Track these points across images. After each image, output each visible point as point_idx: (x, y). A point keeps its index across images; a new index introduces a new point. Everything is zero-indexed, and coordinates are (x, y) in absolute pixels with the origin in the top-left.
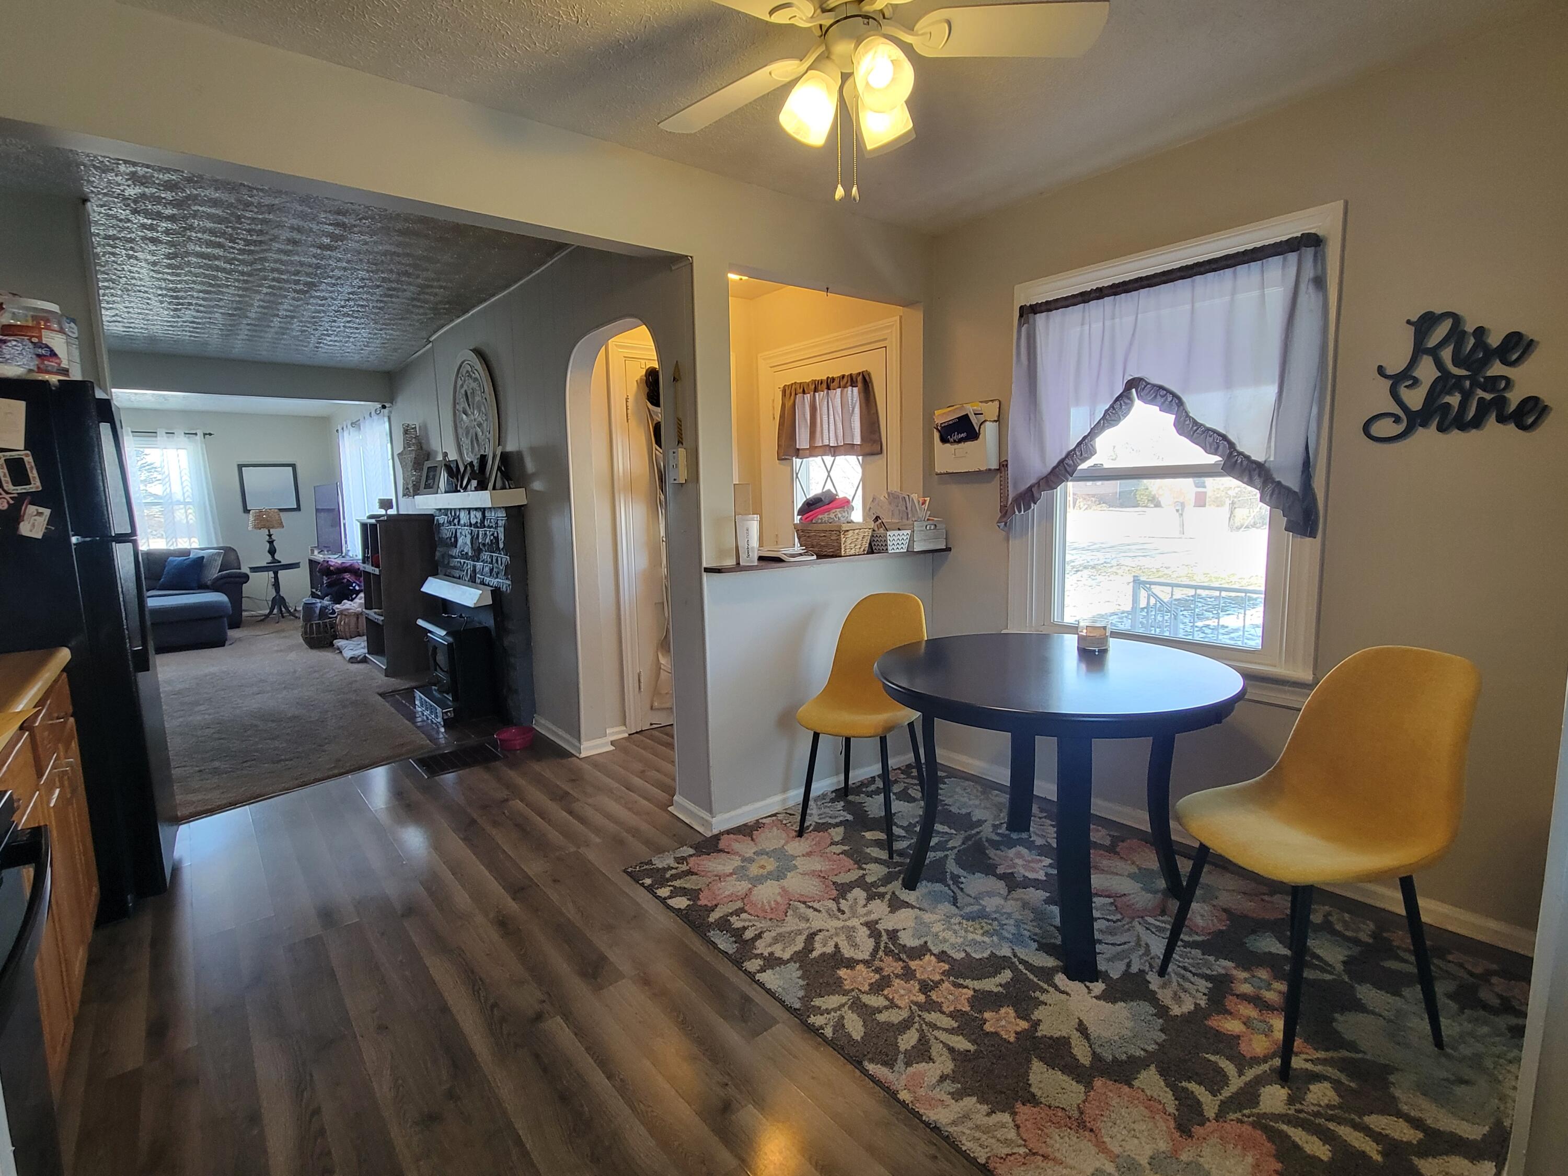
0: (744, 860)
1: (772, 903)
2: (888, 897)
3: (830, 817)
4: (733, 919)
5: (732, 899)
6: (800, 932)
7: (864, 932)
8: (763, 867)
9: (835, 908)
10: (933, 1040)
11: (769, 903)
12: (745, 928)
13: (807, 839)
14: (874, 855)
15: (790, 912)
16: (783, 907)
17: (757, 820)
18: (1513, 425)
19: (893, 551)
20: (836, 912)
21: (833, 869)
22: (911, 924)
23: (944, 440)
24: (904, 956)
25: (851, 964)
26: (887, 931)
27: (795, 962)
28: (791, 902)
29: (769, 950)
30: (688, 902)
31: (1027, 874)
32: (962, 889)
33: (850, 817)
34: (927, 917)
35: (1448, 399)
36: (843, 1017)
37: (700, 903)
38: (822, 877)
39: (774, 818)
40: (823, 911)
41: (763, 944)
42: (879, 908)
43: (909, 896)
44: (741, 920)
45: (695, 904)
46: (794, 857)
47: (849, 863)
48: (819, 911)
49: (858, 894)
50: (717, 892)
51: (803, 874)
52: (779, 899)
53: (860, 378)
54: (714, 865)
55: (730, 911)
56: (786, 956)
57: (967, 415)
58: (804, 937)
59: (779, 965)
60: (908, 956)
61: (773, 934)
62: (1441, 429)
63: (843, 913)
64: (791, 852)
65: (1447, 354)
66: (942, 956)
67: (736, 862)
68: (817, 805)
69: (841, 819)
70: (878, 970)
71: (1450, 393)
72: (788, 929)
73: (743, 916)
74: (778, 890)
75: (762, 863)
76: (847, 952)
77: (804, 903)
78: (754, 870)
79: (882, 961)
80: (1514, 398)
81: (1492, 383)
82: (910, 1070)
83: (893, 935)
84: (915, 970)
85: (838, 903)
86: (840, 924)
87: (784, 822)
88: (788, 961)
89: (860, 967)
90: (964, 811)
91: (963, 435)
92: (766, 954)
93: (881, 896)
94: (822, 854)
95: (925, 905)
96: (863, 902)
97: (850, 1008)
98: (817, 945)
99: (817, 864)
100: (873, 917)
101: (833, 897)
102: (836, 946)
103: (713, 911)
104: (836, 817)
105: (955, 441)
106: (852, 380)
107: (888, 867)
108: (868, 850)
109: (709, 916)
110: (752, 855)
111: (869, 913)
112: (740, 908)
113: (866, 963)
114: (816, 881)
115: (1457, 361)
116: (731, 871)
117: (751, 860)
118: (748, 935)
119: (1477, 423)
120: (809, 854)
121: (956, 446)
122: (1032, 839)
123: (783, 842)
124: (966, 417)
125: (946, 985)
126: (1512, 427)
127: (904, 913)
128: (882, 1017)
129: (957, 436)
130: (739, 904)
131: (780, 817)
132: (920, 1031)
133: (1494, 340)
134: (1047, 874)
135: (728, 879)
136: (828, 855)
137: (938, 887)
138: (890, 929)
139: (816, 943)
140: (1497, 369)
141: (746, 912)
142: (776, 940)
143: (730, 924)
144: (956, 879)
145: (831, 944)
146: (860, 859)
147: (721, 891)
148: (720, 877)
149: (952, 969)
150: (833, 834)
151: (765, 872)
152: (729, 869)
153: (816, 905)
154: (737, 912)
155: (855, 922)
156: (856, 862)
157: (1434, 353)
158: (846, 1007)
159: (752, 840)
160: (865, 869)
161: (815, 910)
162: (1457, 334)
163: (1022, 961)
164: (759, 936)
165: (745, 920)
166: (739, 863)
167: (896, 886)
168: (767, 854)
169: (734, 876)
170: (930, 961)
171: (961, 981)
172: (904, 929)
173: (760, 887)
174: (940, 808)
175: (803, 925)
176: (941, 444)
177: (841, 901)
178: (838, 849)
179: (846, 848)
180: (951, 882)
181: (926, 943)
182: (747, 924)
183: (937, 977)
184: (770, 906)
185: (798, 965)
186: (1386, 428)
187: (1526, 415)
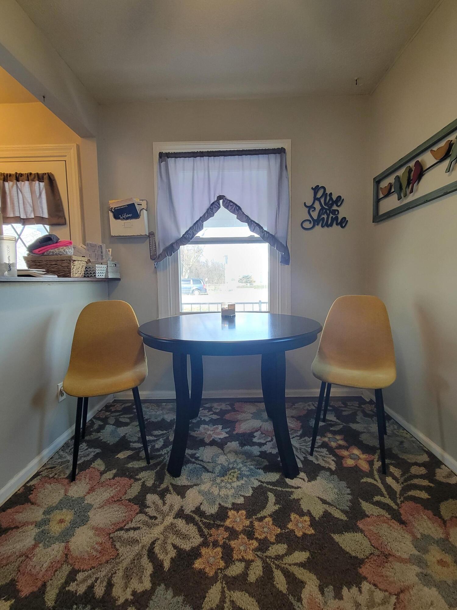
0: (38, 525)
1: (97, 546)
2: (171, 488)
3: (85, 456)
4: (72, 587)
5: (54, 568)
6: (139, 556)
7: (181, 524)
8: (61, 521)
9: (147, 519)
10: (289, 567)
11: (93, 548)
12: (91, 587)
13: (80, 480)
14: (137, 466)
15: (118, 545)
16: (108, 545)
17: (25, 486)
18: (340, 226)
19: (98, 277)
20: (150, 521)
21: (120, 491)
22: (200, 498)
23: (116, 217)
24: (218, 522)
25: (195, 553)
26: (193, 512)
27: (159, 585)
28: (112, 535)
29: (129, 591)
30: (9, 603)
31: (219, 437)
32: (202, 461)
33: (98, 451)
34: (204, 487)
35: (323, 216)
36: (232, 602)
37: (23, 594)
38: (116, 500)
39: (39, 477)
40: (141, 526)
41: (120, 591)
42: (173, 499)
43: (182, 480)
44: (81, 583)
45: (18, 600)
46: (83, 499)
47: (125, 481)
48: (138, 528)
49: (151, 498)
50: (34, 572)
51: (101, 507)
52: (99, 540)
53: (46, 177)
54: (11, 547)
55: (63, 581)
56: (147, 584)
57: (134, 203)
58: (146, 557)
59: (149, 598)
60: (221, 521)
61: (120, 574)
62: (322, 226)
63: (155, 518)
64: (76, 496)
65: (322, 201)
66: (236, 507)
67: (32, 532)
68: (67, 453)
69: (93, 454)
70: (215, 544)
71: (324, 214)
72: (128, 561)
73: (80, 576)
74: (91, 533)
75: (59, 517)
76: (186, 546)
77: (121, 529)
78: (55, 528)
79: (211, 535)
80: (340, 217)
81: (334, 212)
82: (305, 601)
83: (198, 511)
84: (233, 527)
85: (146, 513)
86: (160, 528)
87: (51, 476)
88: (153, 589)
89: (204, 551)
90: (159, 419)
91: (130, 215)
92: (130, 597)
93: (167, 490)
94: (102, 484)
95: (195, 481)
96: (160, 502)
97: (229, 589)
98: (161, 557)
99: (105, 494)
100: (176, 508)
101: (138, 511)
102: (175, 546)
103: (44, 593)
104: (88, 455)
105: (124, 218)
106: (40, 177)
107: (152, 469)
108: (130, 465)
109: (45, 602)
110: (43, 517)
111: (171, 506)
112: (70, 573)
113: (205, 544)
114: (116, 507)
115: (325, 204)
116: (33, 542)
117: (46, 522)
118: (99, 591)
119: (331, 225)
120: (92, 490)
121: (125, 221)
122: (202, 419)
123: (62, 492)
124: (133, 205)
125: (256, 524)
126: (339, 226)
127: (191, 494)
128: (252, 578)
129: (125, 216)
130: (66, 569)
131: (44, 473)
132: (278, 567)
133: (334, 198)
134: (227, 433)
135: (37, 550)
136: (107, 483)
137: (190, 466)
138: (194, 509)
139: (159, 555)
140: (335, 207)
141: (79, 571)
142: (127, 577)
143: (73, 594)
144: (193, 456)
145: (170, 548)
146: (132, 475)
147: (38, 568)
148: (26, 555)
149: (248, 512)
150: (97, 466)
151: (66, 524)
152: (29, 542)
153: (133, 525)
154: (72, 577)
155: (169, 520)
156: (130, 477)
157: (319, 200)
158: (227, 592)
159: (32, 504)
160: (140, 479)
161: (135, 529)
162: (325, 194)
163: (268, 483)
164: (110, 585)
165: (85, 580)
166: (37, 530)
167: (168, 480)
168: (56, 508)
169: (40, 545)
170: (234, 515)
171: (259, 516)
172: (201, 504)
173: (73, 539)
174: (146, 422)
175: (137, 548)
176: (114, 220)
177: (147, 510)
178: (109, 475)
179: (114, 471)
180: (193, 460)
181: (220, 504)
182: (90, 582)
183: (247, 523)
184: (96, 550)
185: (163, 586)
186: (307, 225)
187: (343, 223)
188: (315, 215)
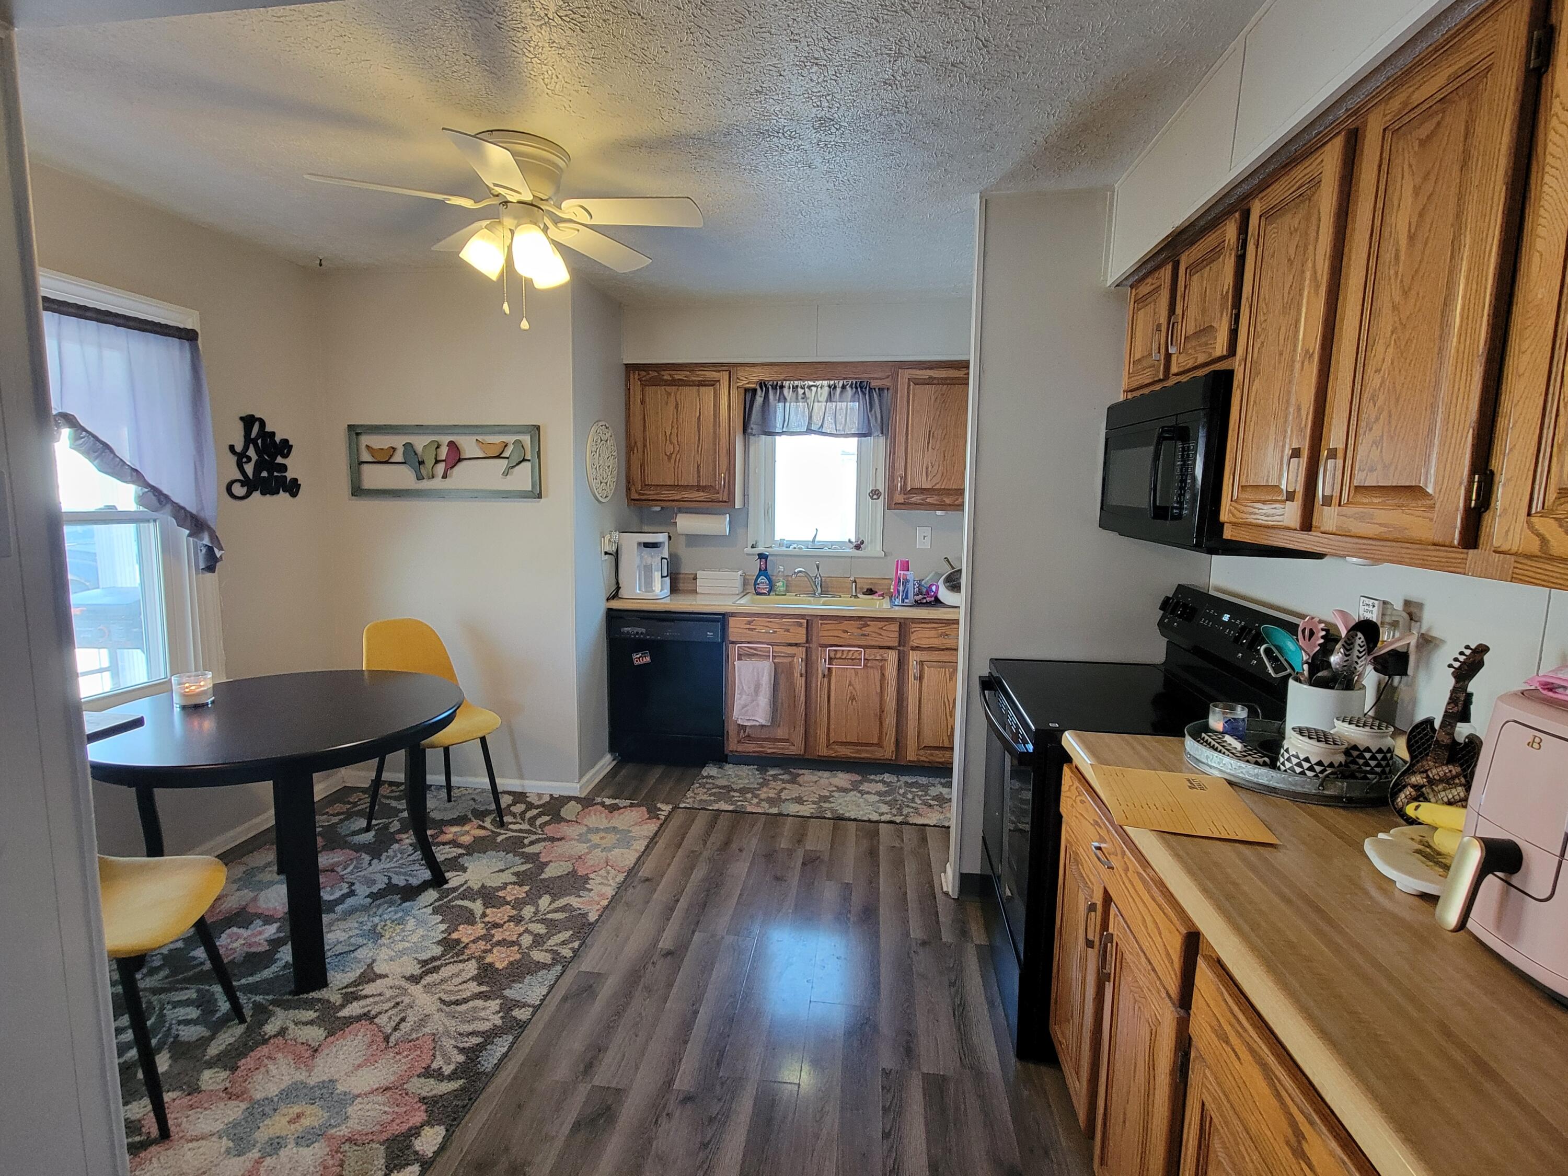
10: (549, 909)
18: (288, 494)
25: (486, 967)
35: (262, 474)
62: (263, 493)
65: (260, 444)
71: (263, 470)
80: (289, 477)
81: (279, 467)
89: (488, 960)
115: (265, 451)
119: (276, 491)
132: (544, 915)
133: (278, 441)
140: (280, 459)
145: (461, 987)
157: (254, 442)
162: (263, 433)
163: (435, 902)
186: (239, 490)
187: (293, 488)
188: (249, 469)
